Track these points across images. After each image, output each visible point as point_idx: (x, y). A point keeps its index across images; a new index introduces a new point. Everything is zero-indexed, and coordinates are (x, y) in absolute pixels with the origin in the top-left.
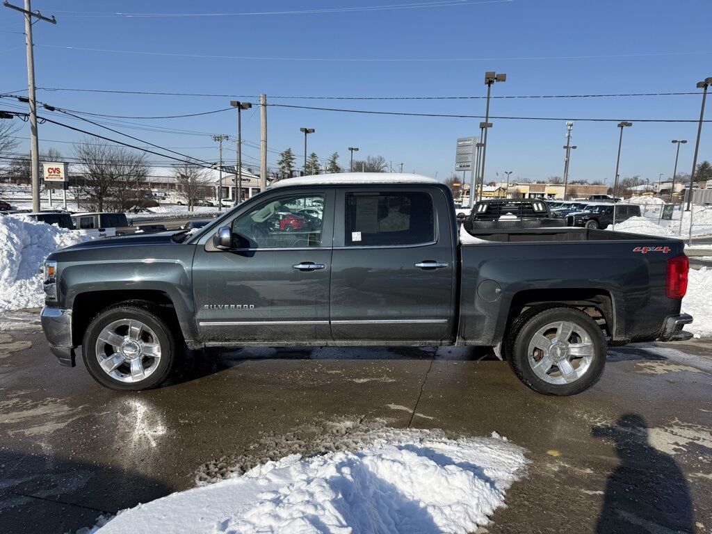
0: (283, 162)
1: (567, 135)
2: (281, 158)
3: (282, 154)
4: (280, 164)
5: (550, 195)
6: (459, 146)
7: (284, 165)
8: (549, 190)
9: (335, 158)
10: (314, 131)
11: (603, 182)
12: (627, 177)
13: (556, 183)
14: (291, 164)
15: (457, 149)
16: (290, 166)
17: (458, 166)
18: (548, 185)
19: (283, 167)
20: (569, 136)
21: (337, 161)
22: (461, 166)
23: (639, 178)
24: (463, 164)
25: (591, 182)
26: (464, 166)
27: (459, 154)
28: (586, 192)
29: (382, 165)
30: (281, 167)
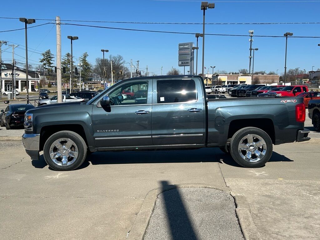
0: (44, 60)
1: (250, 40)
2: (42, 57)
3: (43, 54)
4: (42, 61)
5: (241, 82)
6: (180, 49)
7: (45, 62)
8: (241, 79)
9: (85, 57)
10: (78, 39)
11: (276, 73)
12: (291, 69)
13: (245, 73)
14: (51, 62)
15: (179, 51)
16: (50, 63)
17: (180, 63)
18: (240, 75)
19: (45, 64)
20: (251, 41)
21: (86, 59)
22: (182, 63)
23: (299, 69)
24: (184, 62)
25: (268, 73)
26: (185, 63)
27: (180, 55)
28: (265, 79)
29: (121, 62)
30: (42, 64)
